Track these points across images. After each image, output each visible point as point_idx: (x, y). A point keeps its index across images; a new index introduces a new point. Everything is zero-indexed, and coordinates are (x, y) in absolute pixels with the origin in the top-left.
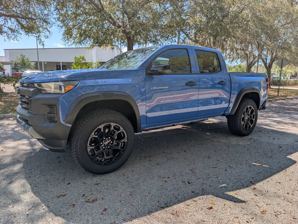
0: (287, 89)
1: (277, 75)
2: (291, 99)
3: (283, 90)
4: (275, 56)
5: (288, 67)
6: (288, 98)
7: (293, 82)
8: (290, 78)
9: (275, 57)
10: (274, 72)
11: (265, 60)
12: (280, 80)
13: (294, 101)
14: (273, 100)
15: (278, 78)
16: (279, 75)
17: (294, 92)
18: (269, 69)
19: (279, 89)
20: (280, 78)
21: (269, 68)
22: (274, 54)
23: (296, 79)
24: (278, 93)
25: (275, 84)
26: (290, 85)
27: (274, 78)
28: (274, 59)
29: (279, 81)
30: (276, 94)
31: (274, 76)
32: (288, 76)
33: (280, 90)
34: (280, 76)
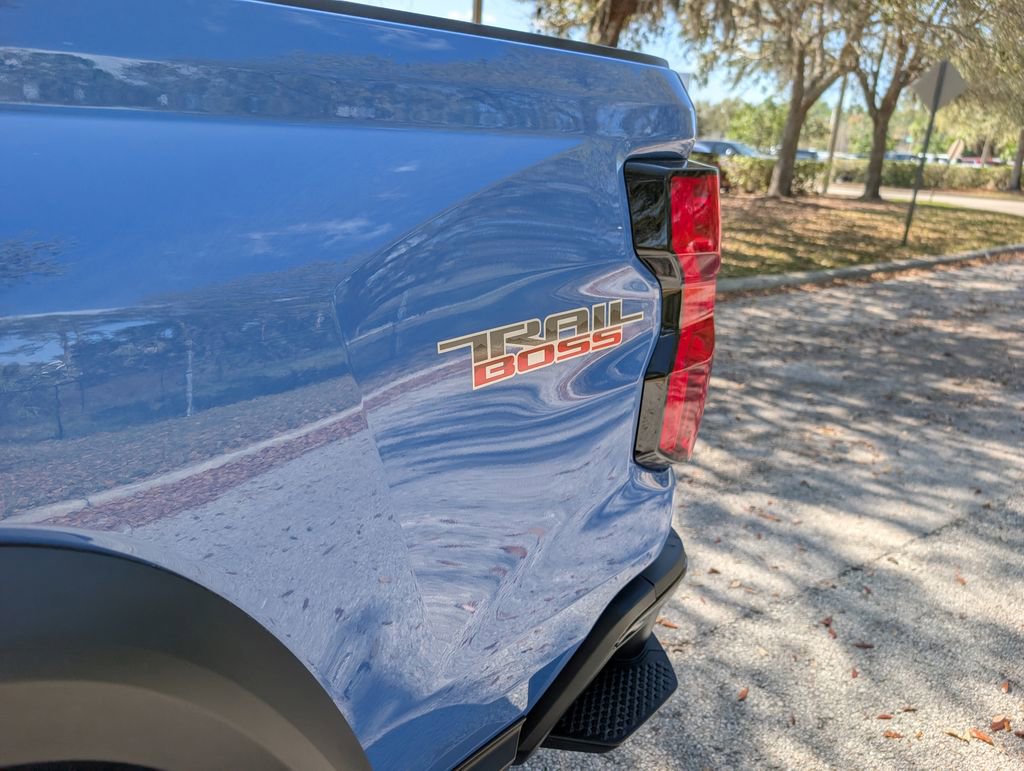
0: (944, 208)
1: (914, 147)
2: (962, 264)
3: (927, 212)
4: (912, 61)
5: (959, 112)
6: (948, 255)
7: (966, 178)
8: (959, 161)
9: (912, 68)
10: (902, 134)
11: (870, 81)
12: (922, 165)
13: (977, 277)
14: (878, 270)
15: (915, 157)
16: (919, 146)
17: (973, 224)
18: (881, 120)
19: (912, 206)
20: (923, 160)
21: (881, 115)
22: (911, 53)
23: (979, 162)
24: (908, 224)
25: (901, 180)
26: (955, 189)
27: (900, 157)
28: (907, 76)
29: (919, 171)
30: (897, 231)
31: (901, 151)
32: (955, 151)
33: (917, 213)
34: (924, 150)
